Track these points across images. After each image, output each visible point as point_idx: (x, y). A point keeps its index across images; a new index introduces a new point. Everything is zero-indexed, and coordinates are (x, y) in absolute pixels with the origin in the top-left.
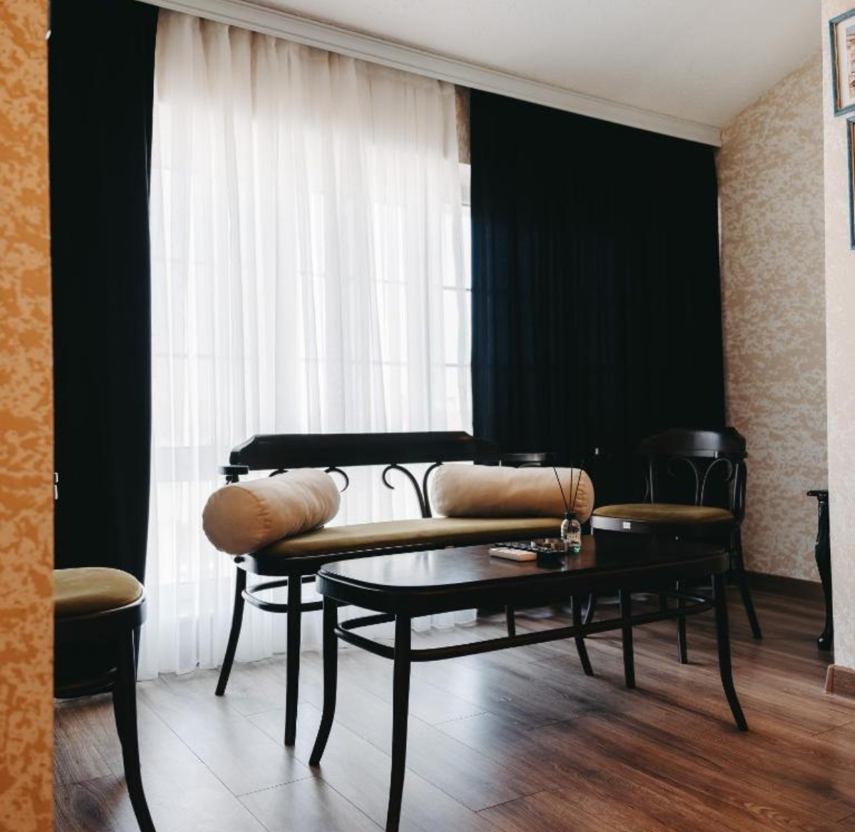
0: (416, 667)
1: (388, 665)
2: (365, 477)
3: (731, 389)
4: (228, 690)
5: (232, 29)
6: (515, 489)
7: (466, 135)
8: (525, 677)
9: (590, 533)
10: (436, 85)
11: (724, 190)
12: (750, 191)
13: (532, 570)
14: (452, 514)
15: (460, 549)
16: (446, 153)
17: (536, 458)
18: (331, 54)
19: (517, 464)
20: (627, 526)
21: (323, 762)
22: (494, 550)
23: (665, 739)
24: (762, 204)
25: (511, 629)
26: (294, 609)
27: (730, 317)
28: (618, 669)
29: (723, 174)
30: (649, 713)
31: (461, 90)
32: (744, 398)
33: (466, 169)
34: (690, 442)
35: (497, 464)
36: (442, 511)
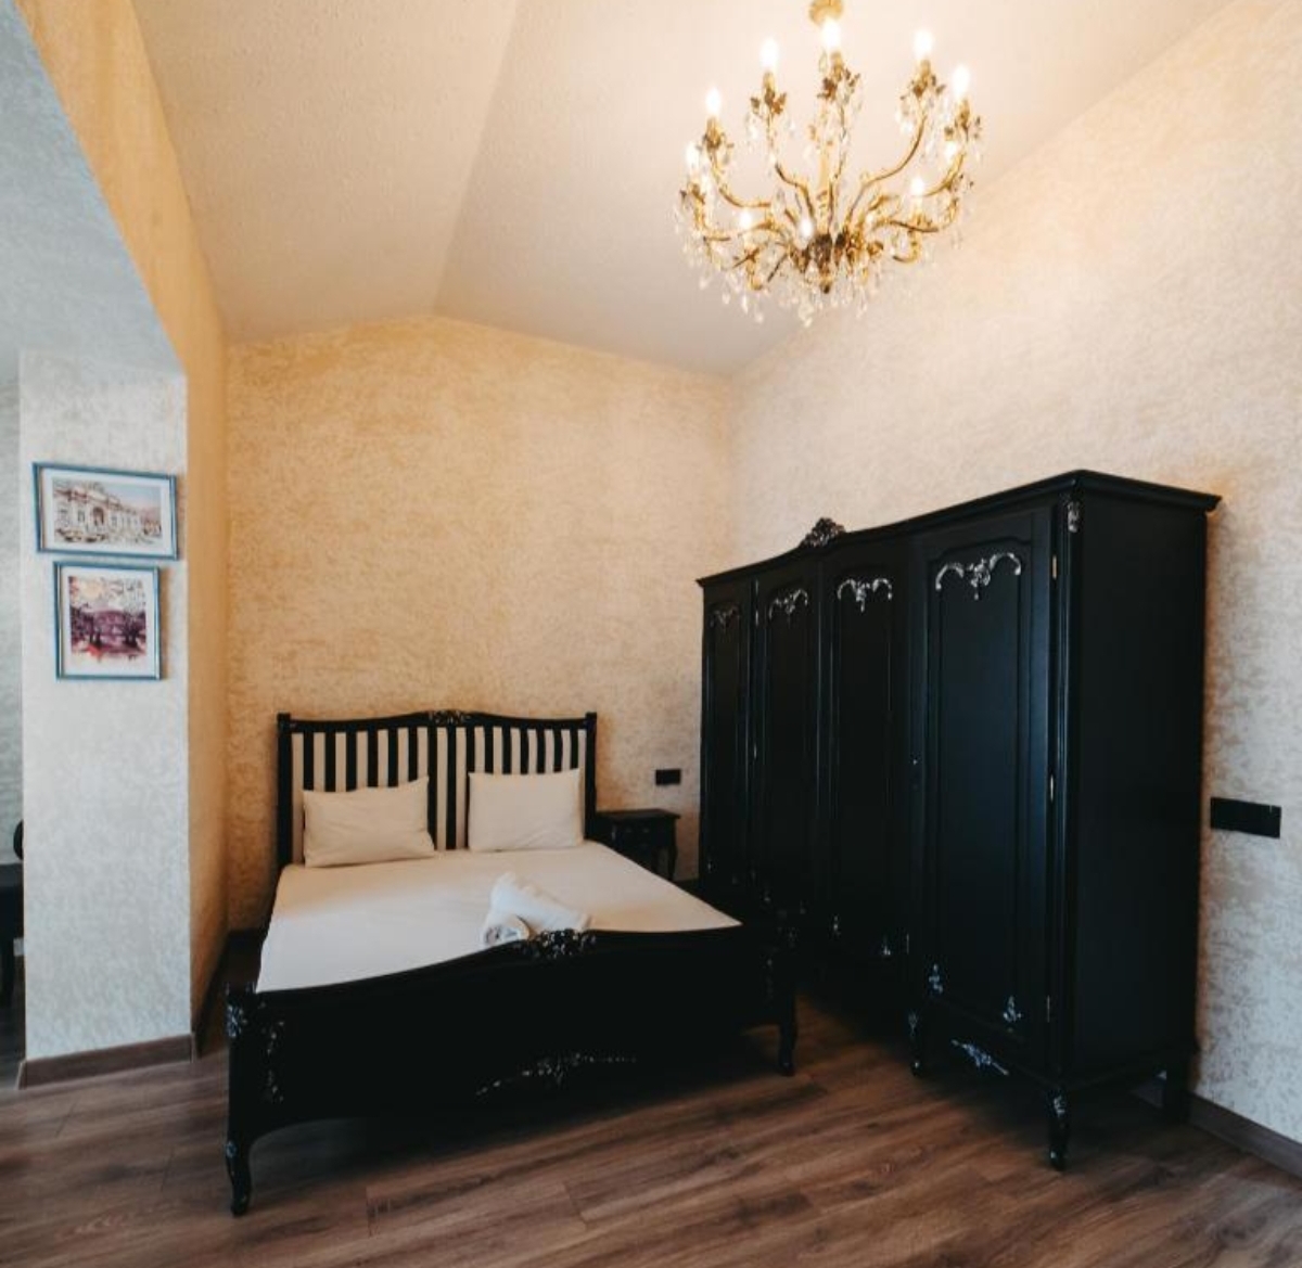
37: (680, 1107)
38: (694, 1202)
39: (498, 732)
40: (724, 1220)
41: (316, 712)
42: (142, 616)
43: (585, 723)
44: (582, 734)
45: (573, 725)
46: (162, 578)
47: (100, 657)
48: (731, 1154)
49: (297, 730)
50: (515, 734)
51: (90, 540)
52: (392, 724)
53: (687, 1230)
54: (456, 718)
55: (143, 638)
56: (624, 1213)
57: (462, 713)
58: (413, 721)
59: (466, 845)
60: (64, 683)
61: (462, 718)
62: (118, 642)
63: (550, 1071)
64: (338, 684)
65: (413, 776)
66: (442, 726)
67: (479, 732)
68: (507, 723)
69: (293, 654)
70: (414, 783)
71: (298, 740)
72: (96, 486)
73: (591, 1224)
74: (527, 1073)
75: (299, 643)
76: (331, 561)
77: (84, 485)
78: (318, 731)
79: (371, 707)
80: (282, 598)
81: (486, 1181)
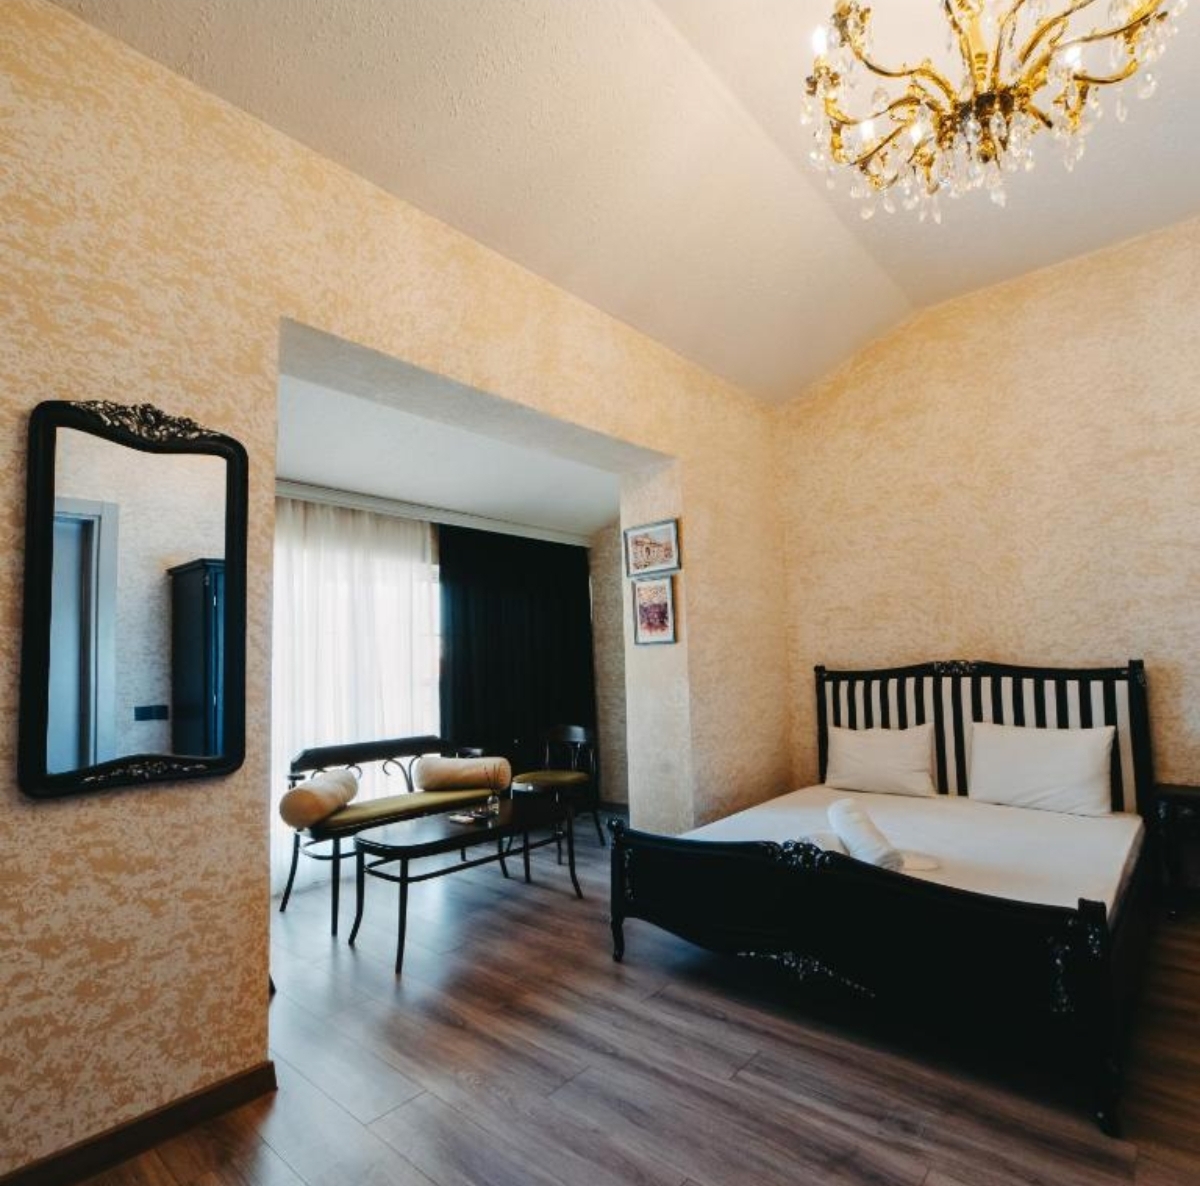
0: (411, 886)
1: (396, 886)
2: (371, 769)
3: (599, 692)
4: (288, 907)
5: (293, 501)
6: (467, 773)
7: (436, 548)
8: (469, 883)
9: (509, 797)
10: (419, 524)
11: (593, 573)
12: (606, 575)
13: (472, 829)
14: (428, 789)
15: (433, 816)
16: (424, 559)
17: (478, 751)
18: (353, 511)
19: (463, 755)
20: (530, 788)
21: (356, 941)
22: (452, 817)
23: (542, 908)
24: (612, 584)
25: (463, 858)
26: (336, 857)
27: (598, 648)
28: (522, 872)
29: (593, 563)
30: (535, 895)
31: (434, 525)
32: (605, 697)
33: (437, 568)
34: (567, 733)
35: (453, 756)
36: (421, 787)
37: (928, 1075)
38: (819, 1124)
39: (1007, 683)
40: (819, 1149)
41: (846, 664)
42: (666, 605)
43: (1125, 673)
44: (1121, 687)
45: (1109, 676)
46: (673, 580)
47: (651, 631)
48: (908, 1128)
49: (828, 679)
50: (1028, 685)
51: (646, 566)
52: (901, 674)
53: (782, 1130)
54: (961, 668)
55: (667, 618)
56: (763, 1090)
57: (967, 663)
58: (920, 671)
59: (963, 790)
60: (638, 647)
61: (967, 668)
62: (657, 623)
63: (793, 965)
64: (861, 641)
65: (920, 720)
66: (948, 676)
67: (986, 683)
68: (1018, 673)
69: (827, 619)
70: (921, 727)
71: (829, 685)
72: (646, 536)
73: (735, 1078)
74: (775, 957)
75: (831, 610)
76: (851, 543)
77: (641, 536)
78: (844, 679)
79: (888, 659)
80: (818, 578)
81: (724, 1019)
